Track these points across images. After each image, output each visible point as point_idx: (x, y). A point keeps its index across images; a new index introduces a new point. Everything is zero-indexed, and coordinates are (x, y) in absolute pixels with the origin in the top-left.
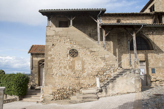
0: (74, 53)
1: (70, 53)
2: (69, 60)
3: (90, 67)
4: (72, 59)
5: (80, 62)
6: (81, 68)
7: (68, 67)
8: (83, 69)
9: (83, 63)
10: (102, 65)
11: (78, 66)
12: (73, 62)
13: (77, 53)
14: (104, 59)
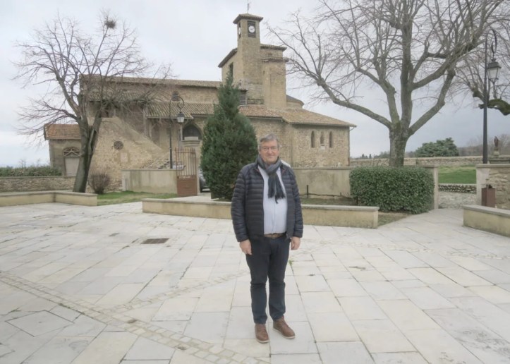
0: (118, 145)
1: (115, 145)
2: (114, 153)
3: (136, 159)
4: (117, 151)
5: (126, 155)
6: (127, 161)
7: (113, 160)
8: (129, 161)
9: (129, 156)
10: (149, 157)
11: (124, 158)
12: (119, 155)
13: (122, 145)
14: (150, 151)
